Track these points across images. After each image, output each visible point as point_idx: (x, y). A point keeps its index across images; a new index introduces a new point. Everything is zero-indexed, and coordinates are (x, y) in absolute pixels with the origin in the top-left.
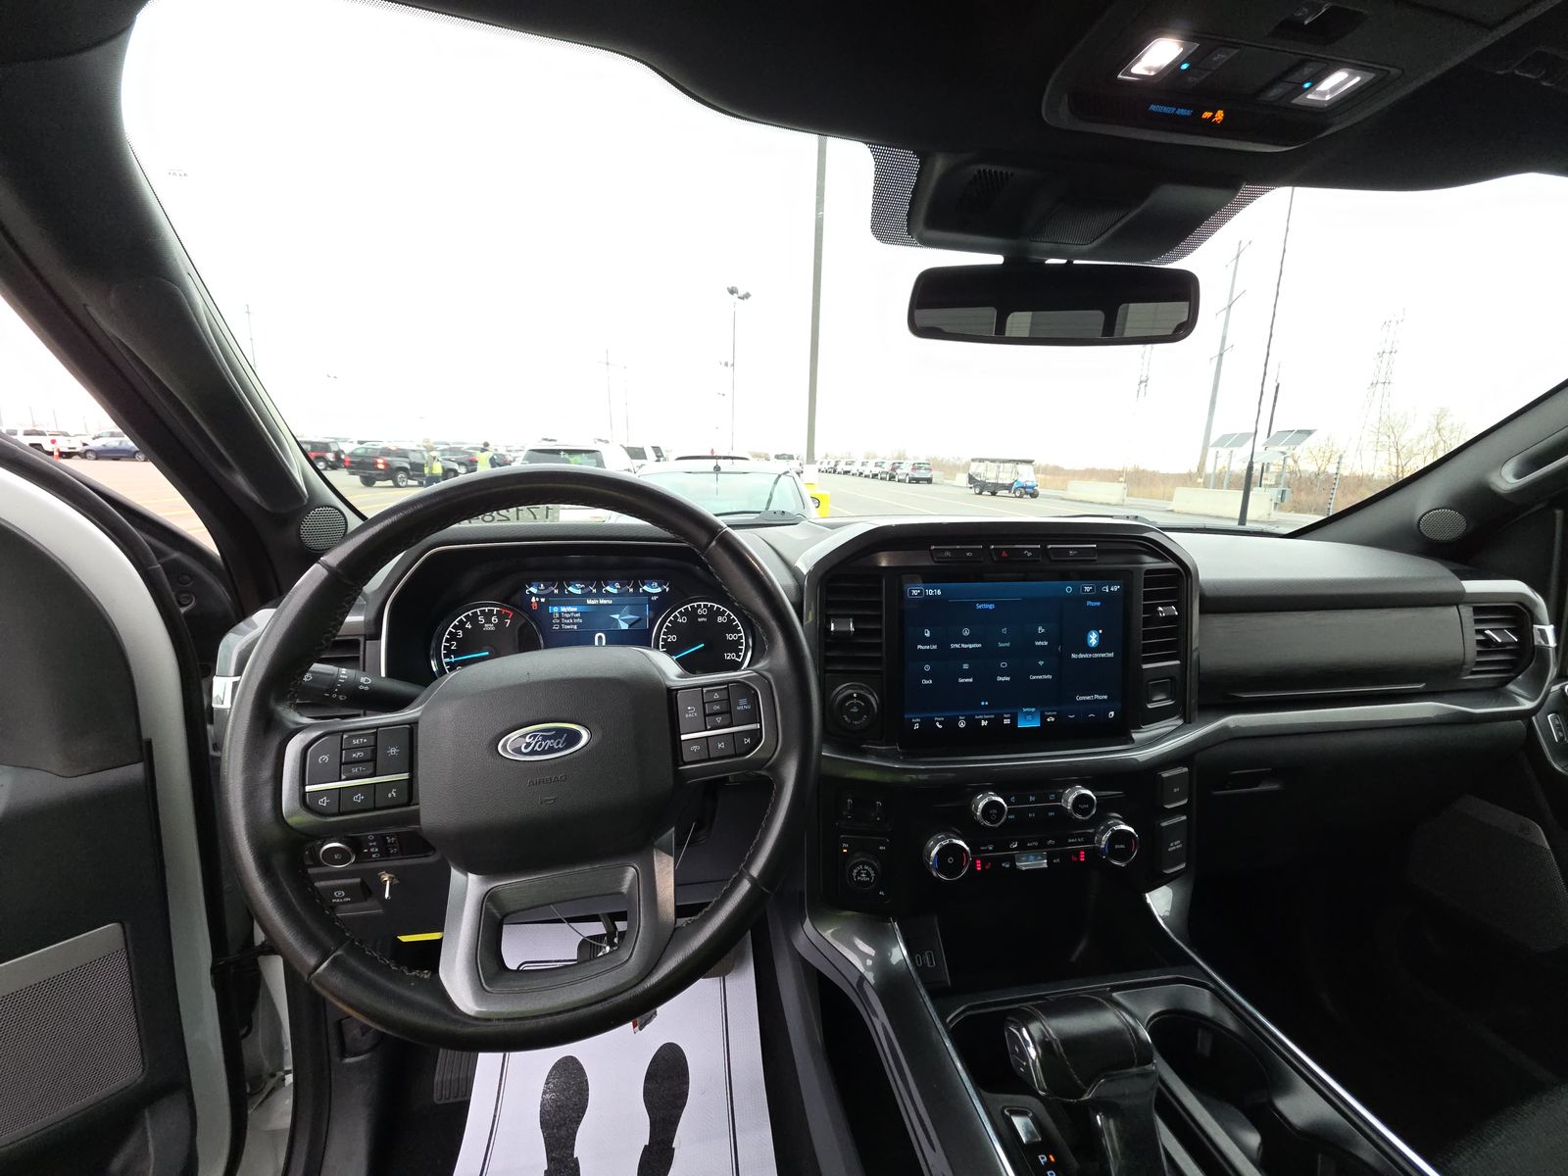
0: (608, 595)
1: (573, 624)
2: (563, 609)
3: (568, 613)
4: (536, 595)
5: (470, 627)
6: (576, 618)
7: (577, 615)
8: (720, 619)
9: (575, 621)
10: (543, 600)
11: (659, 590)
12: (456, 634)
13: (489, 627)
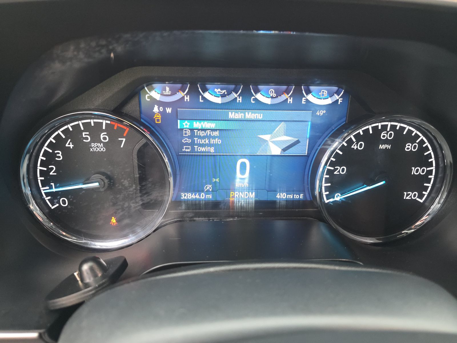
0: (260, 106)
1: (209, 145)
2: (197, 125)
3: (202, 130)
4: (160, 104)
5: (71, 146)
6: (214, 137)
7: (216, 133)
8: (409, 147)
9: (212, 141)
10: (169, 110)
11: (329, 101)
12: (54, 155)
13: (98, 147)
